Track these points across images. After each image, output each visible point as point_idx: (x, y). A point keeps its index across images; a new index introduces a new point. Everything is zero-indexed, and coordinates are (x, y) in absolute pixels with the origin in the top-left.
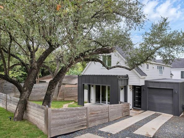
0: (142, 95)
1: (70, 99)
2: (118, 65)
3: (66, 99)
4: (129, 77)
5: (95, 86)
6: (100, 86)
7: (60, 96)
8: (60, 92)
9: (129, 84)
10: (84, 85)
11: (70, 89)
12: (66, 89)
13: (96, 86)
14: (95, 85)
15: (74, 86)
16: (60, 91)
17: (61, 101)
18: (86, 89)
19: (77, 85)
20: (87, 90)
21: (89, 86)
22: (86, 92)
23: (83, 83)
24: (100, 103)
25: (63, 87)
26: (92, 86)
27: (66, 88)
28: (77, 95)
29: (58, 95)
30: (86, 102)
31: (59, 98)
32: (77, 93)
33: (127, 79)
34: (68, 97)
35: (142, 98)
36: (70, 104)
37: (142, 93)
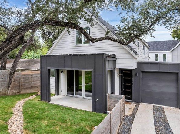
0: (133, 82)
1: (29, 91)
2: (108, 35)
3: (23, 92)
4: (116, 57)
5: (66, 72)
6: (73, 71)
7: (12, 88)
8: (13, 82)
9: (117, 67)
10: (49, 70)
11: (30, 76)
12: (23, 77)
13: (68, 71)
14: (65, 70)
15: (36, 73)
16: (13, 80)
17: (14, 95)
18: (53, 75)
19: (40, 71)
20: (55, 78)
21: (58, 71)
22: (53, 80)
23: (48, 68)
24: (73, 94)
25: (18, 74)
26: (62, 72)
27: (22, 75)
28: (40, 84)
29: (9, 86)
30: (54, 95)
31: (10, 92)
32: (40, 81)
33: (114, 60)
34: (26, 89)
35: (133, 86)
36: (29, 98)
37: (133, 79)
